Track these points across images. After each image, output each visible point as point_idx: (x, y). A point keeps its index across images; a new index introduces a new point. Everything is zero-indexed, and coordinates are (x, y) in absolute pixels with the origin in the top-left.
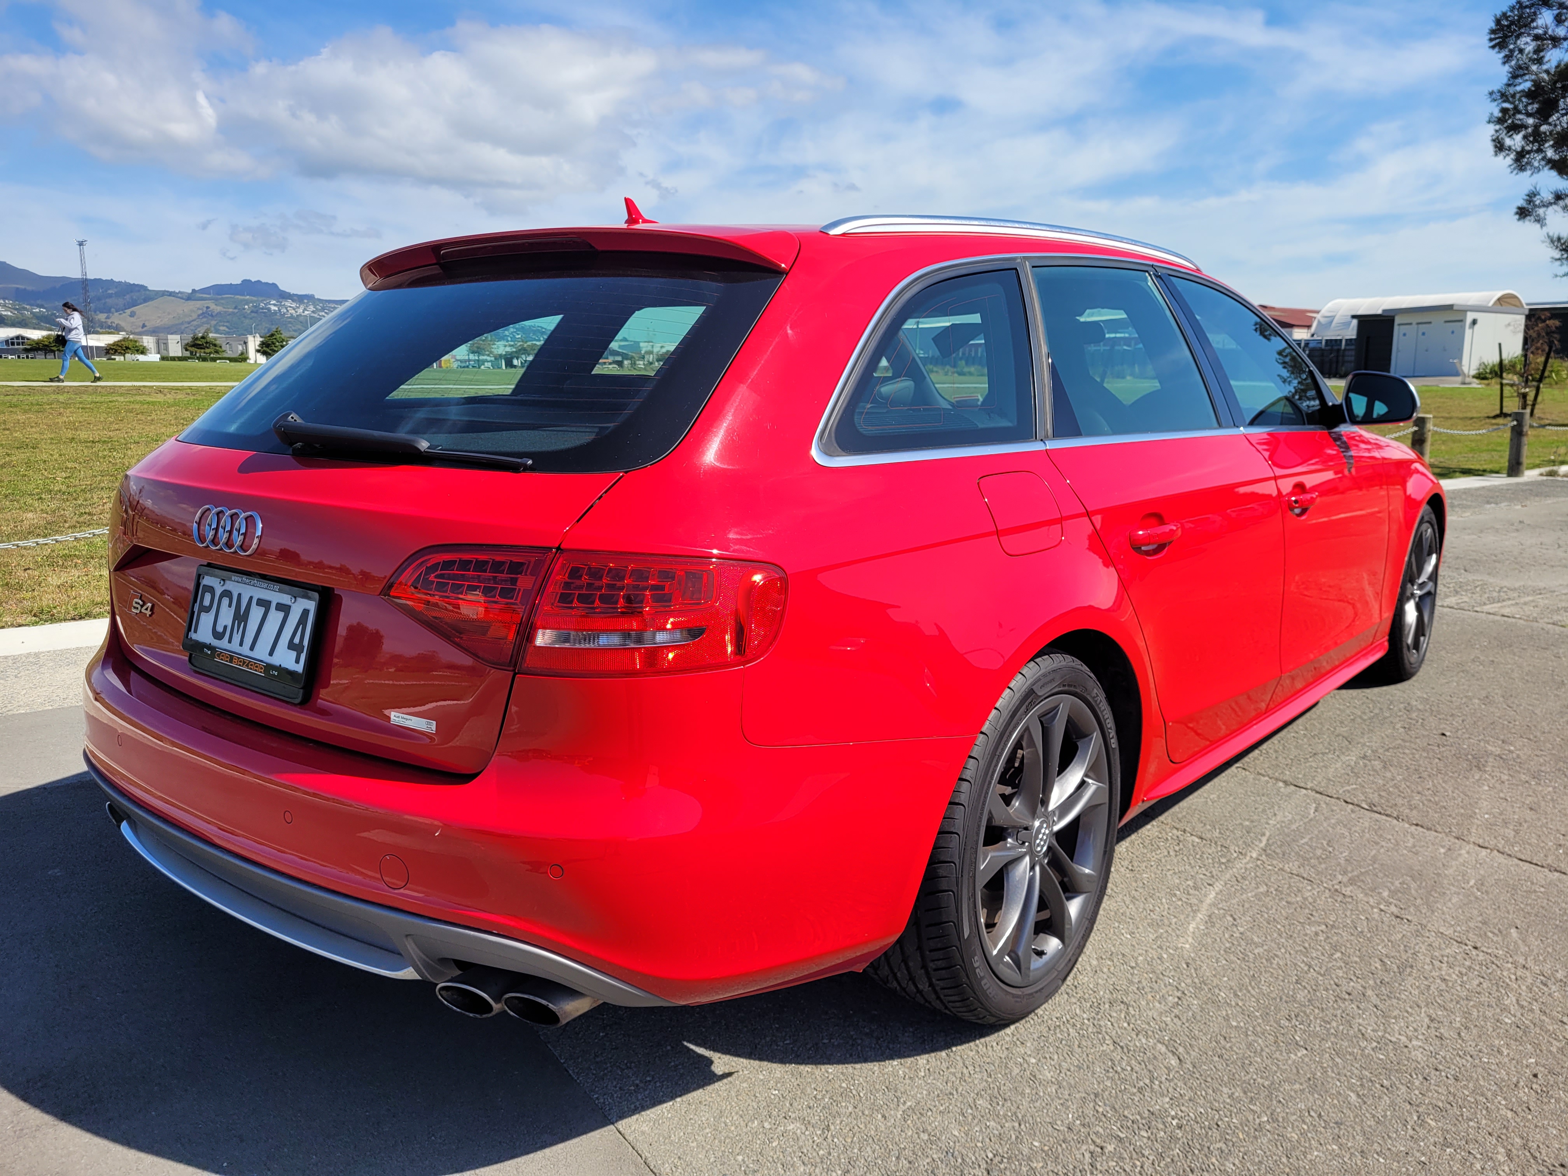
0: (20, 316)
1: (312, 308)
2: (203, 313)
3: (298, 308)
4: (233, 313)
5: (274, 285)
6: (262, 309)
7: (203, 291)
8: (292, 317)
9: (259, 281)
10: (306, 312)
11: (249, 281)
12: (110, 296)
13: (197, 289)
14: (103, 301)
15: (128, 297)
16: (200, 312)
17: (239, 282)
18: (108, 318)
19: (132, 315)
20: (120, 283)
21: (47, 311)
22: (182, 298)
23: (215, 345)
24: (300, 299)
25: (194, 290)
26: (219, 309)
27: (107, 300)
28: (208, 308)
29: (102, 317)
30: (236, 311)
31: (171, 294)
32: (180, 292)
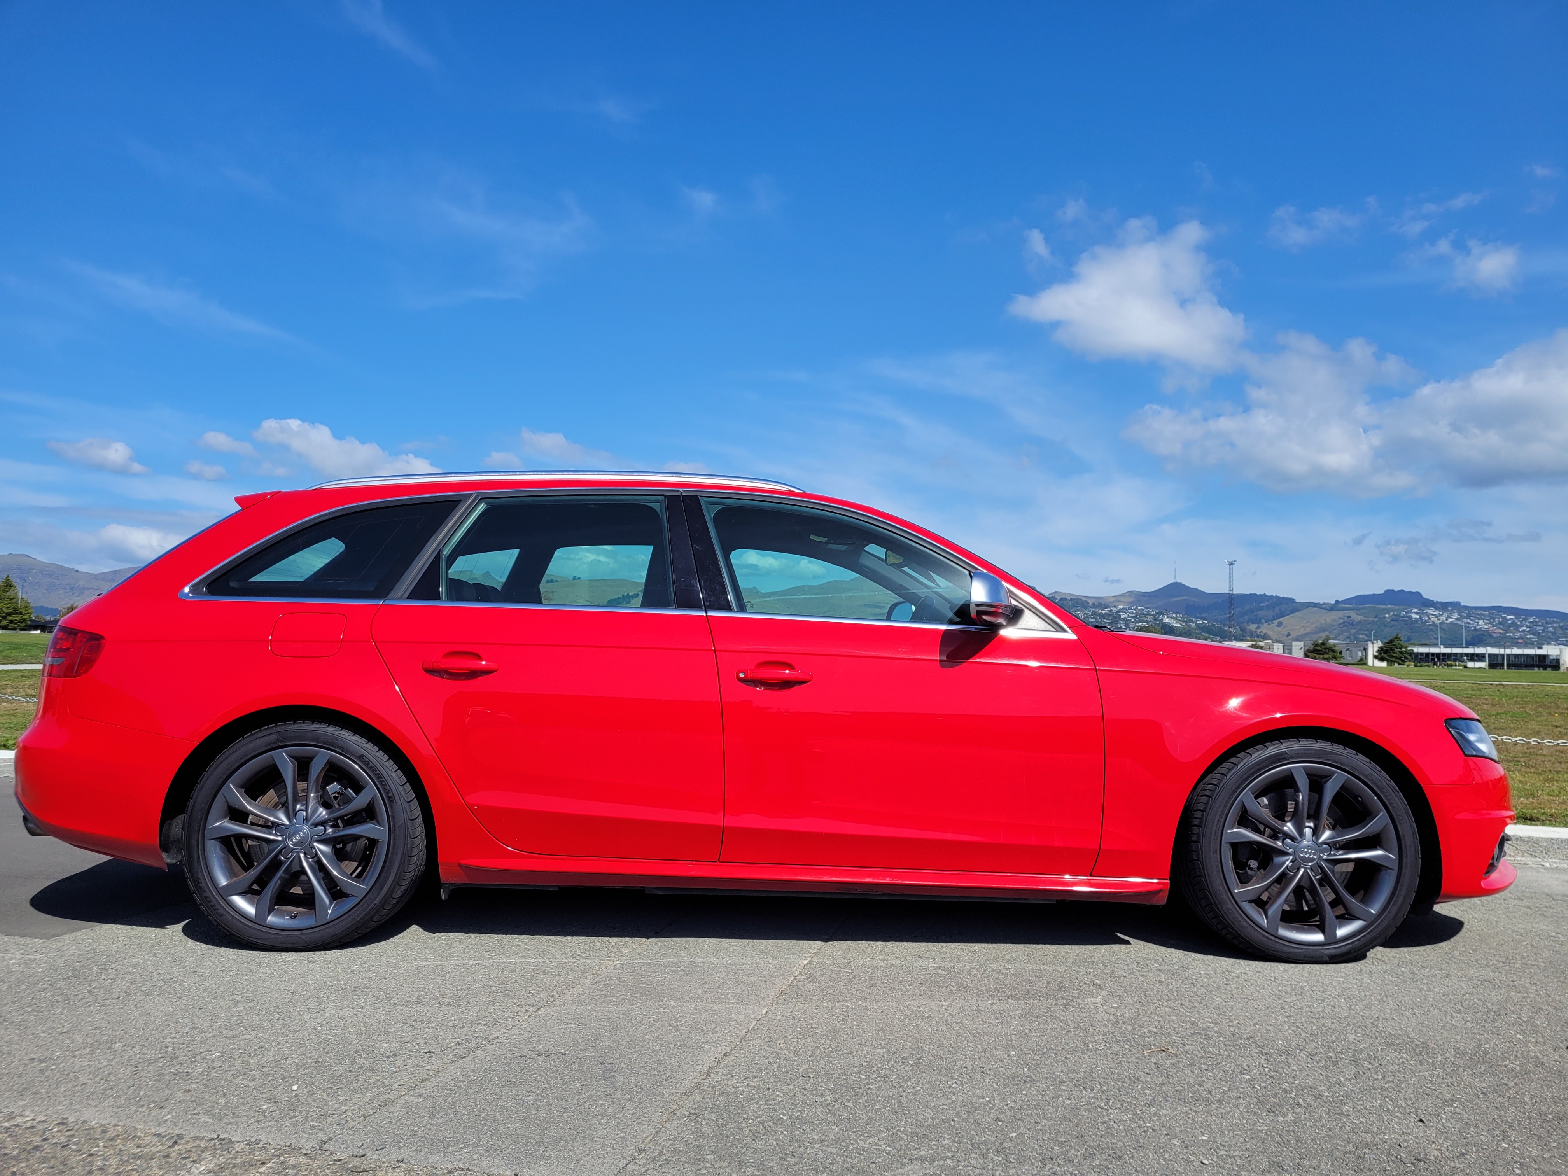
0: (1186, 627)
1: (1456, 616)
2: (1344, 622)
3: (1441, 615)
4: (1374, 622)
5: (1418, 594)
6: (1403, 617)
7: (1346, 601)
8: (1434, 624)
9: (1402, 591)
10: (1450, 620)
11: (1393, 591)
12: (1262, 609)
13: (1340, 600)
14: (1256, 613)
15: (1277, 609)
16: (1342, 621)
17: (1382, 592)
18: (1258, 628)
19: (1280, 625)
20: (1271, 597)
21: (1208, 623)
22: (1326, 609)
23: (1334, 651)
24: (1444, 607)
25: (1337, 602)
26: (1359, 618)
27: (1259, 612)
28: (1349, 617)
29: (1253, 627)
30: (1376, 619)
31: (1316, 605)
32: (1324, 604)
